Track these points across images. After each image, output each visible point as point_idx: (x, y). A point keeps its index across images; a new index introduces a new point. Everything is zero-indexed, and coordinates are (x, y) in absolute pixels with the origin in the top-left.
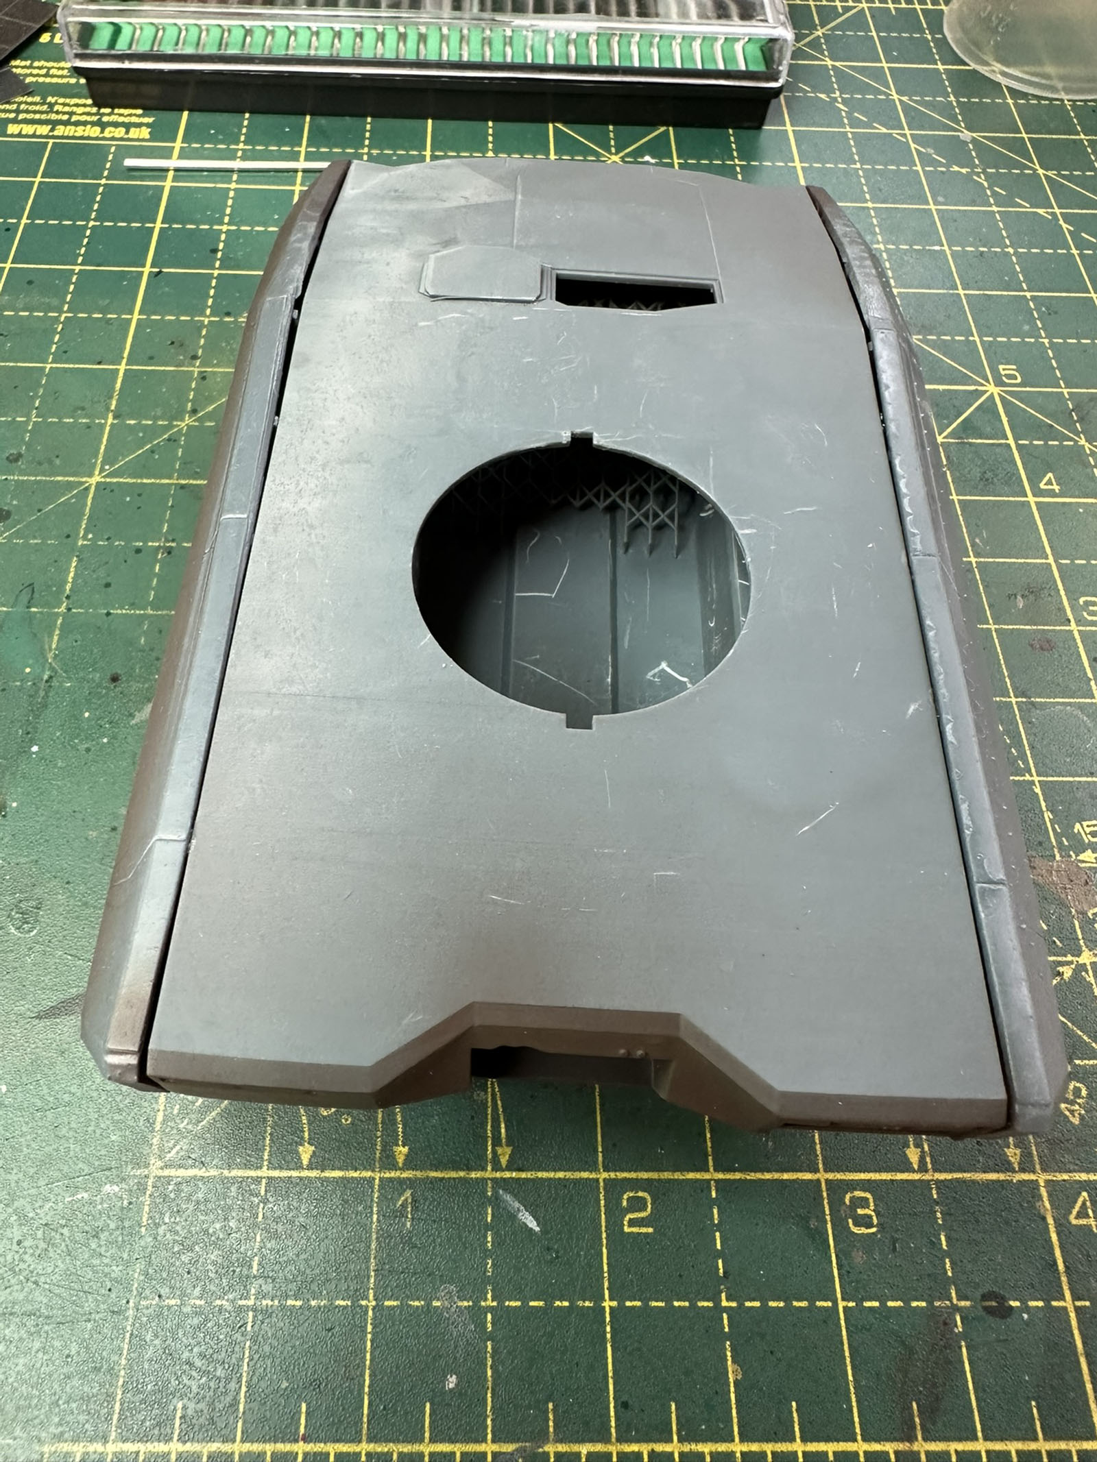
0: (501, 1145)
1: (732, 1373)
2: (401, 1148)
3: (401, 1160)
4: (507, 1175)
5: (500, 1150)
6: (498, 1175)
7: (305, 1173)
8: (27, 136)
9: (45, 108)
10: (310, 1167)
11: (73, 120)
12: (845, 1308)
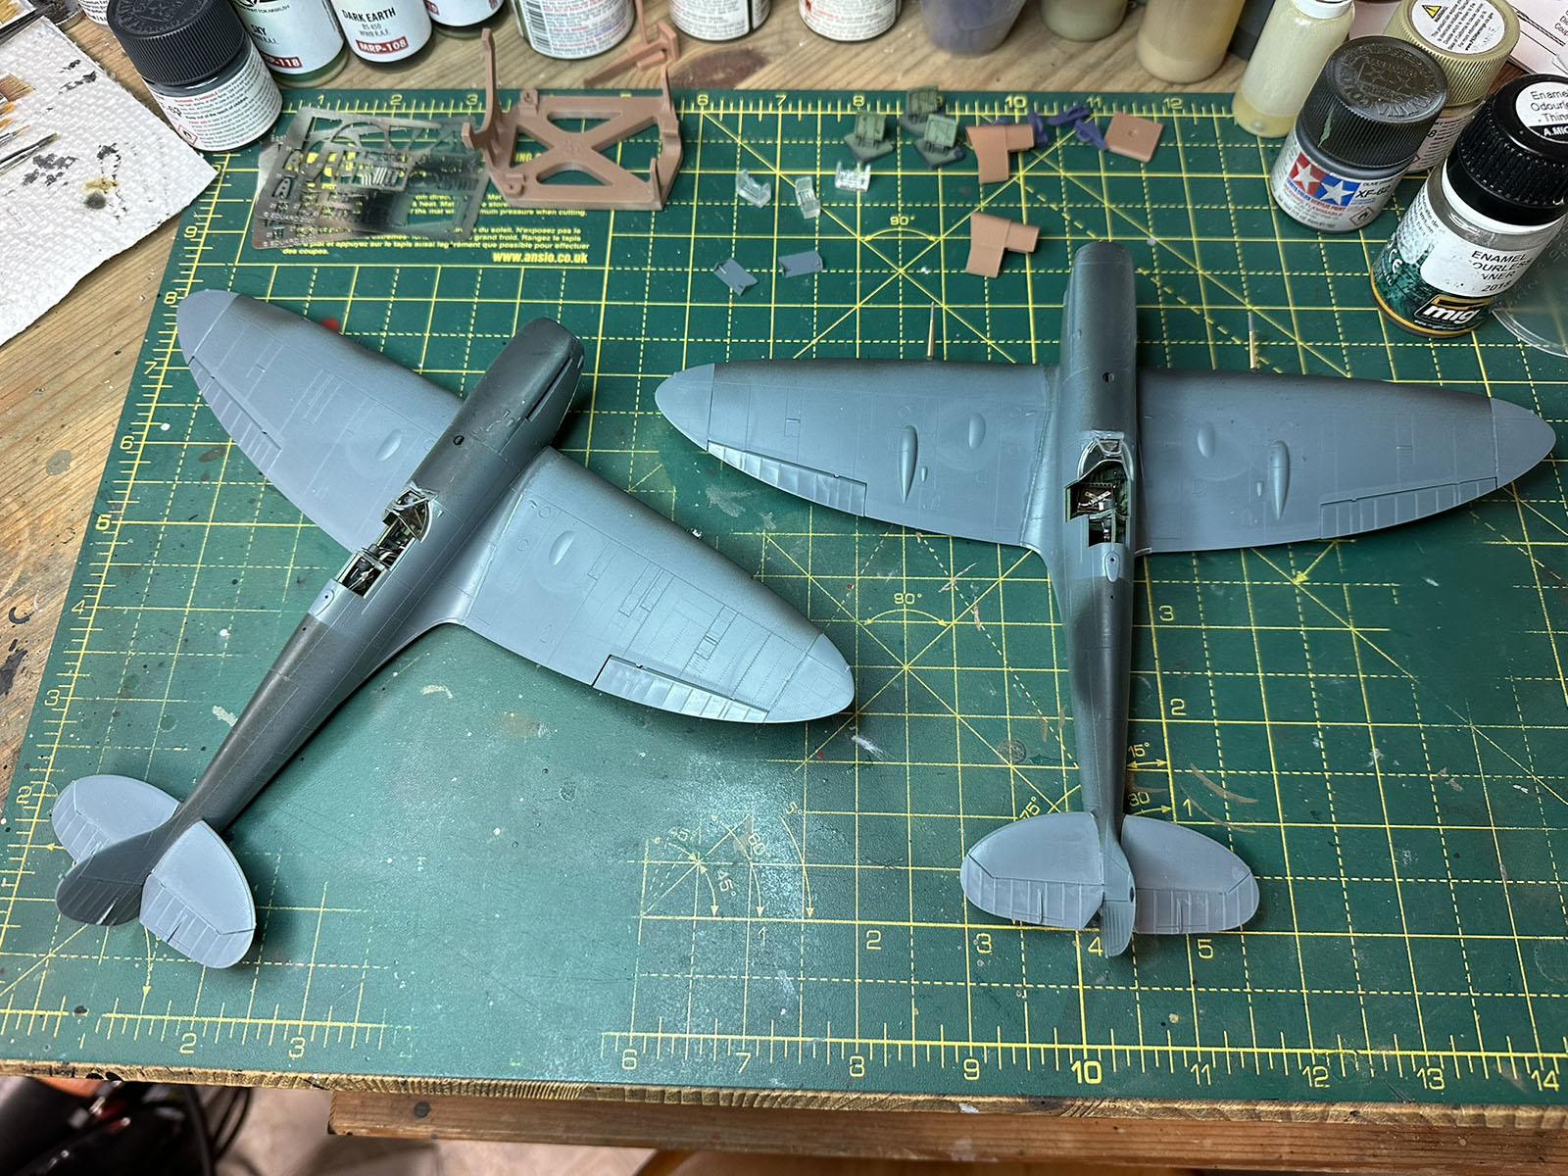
1: (914, 1012)
4: (811, 921)
6: (808, 921)
7: (715, 918)
8: (507, 263)
9: (515, 237)
10: (716, 916)
11: (536, 248)
12: (971, 986)
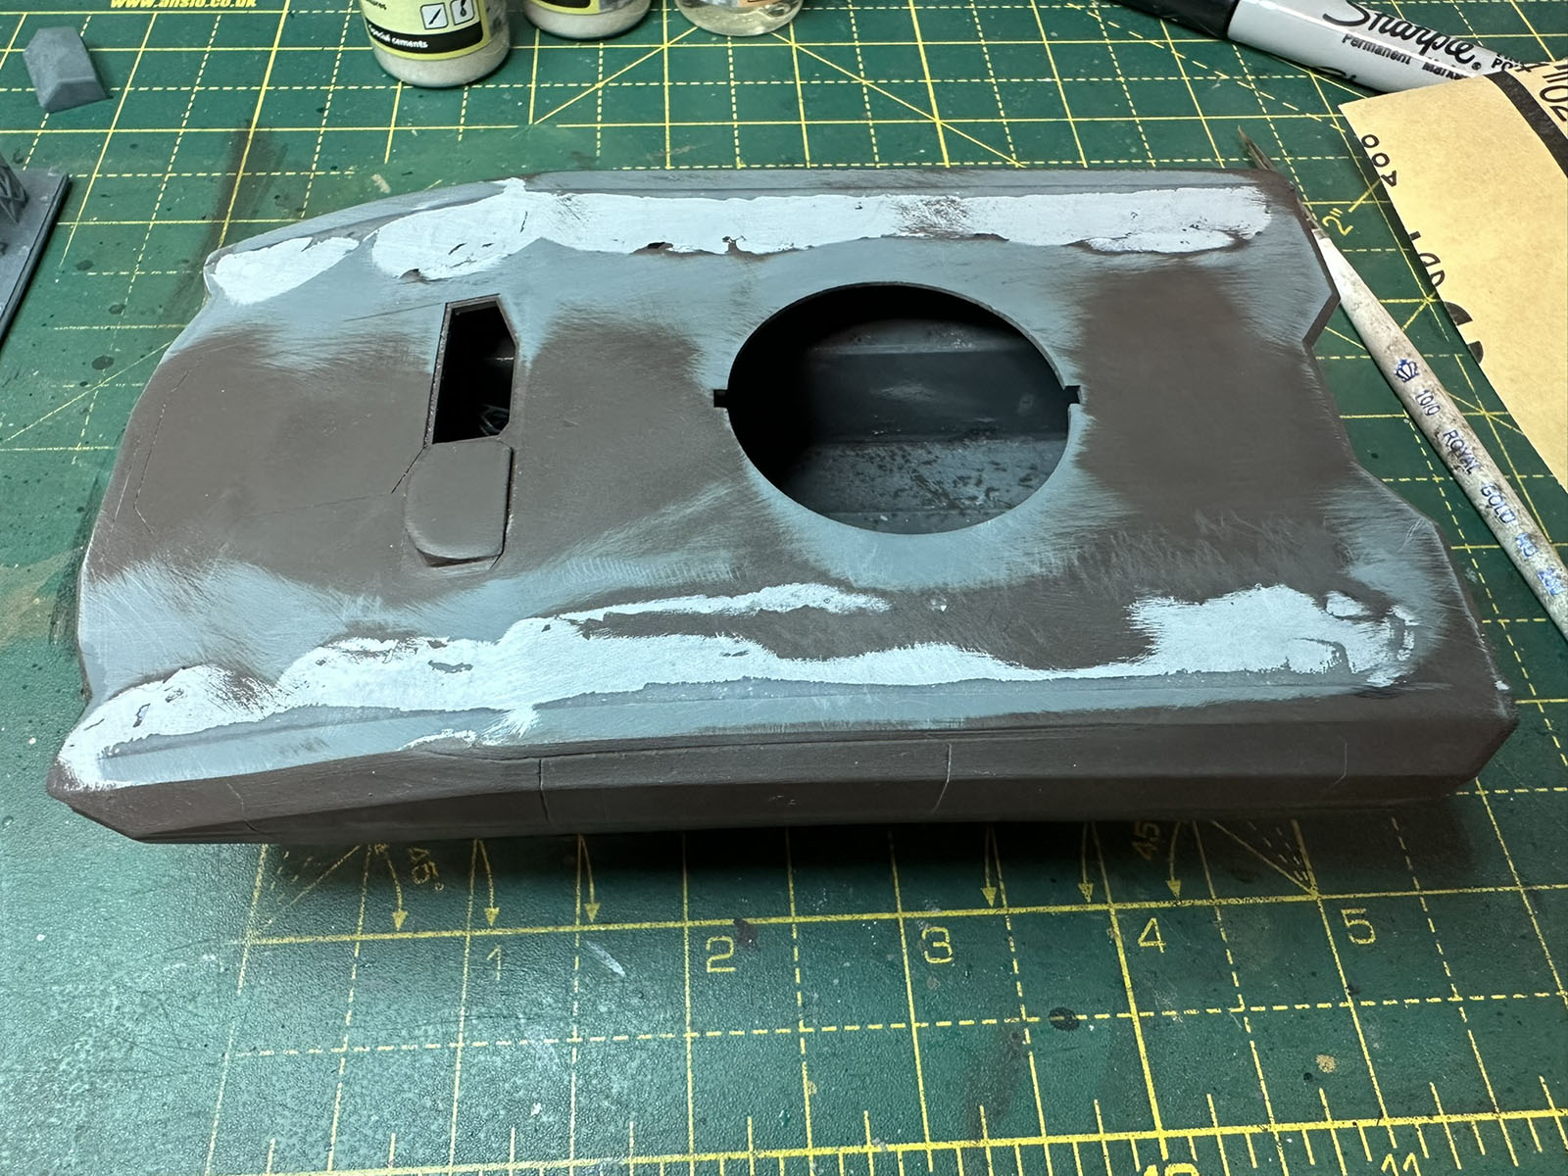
0: (589, 902)
1: (808, 1089)
2: (493, 910)
3: (491, 920)
4: (595, 928)
5: (588, 907)
6: (586, 928)
7: (398, 936)
8: (131, 9)
10: (403, 930)
12: (919, 1030)
